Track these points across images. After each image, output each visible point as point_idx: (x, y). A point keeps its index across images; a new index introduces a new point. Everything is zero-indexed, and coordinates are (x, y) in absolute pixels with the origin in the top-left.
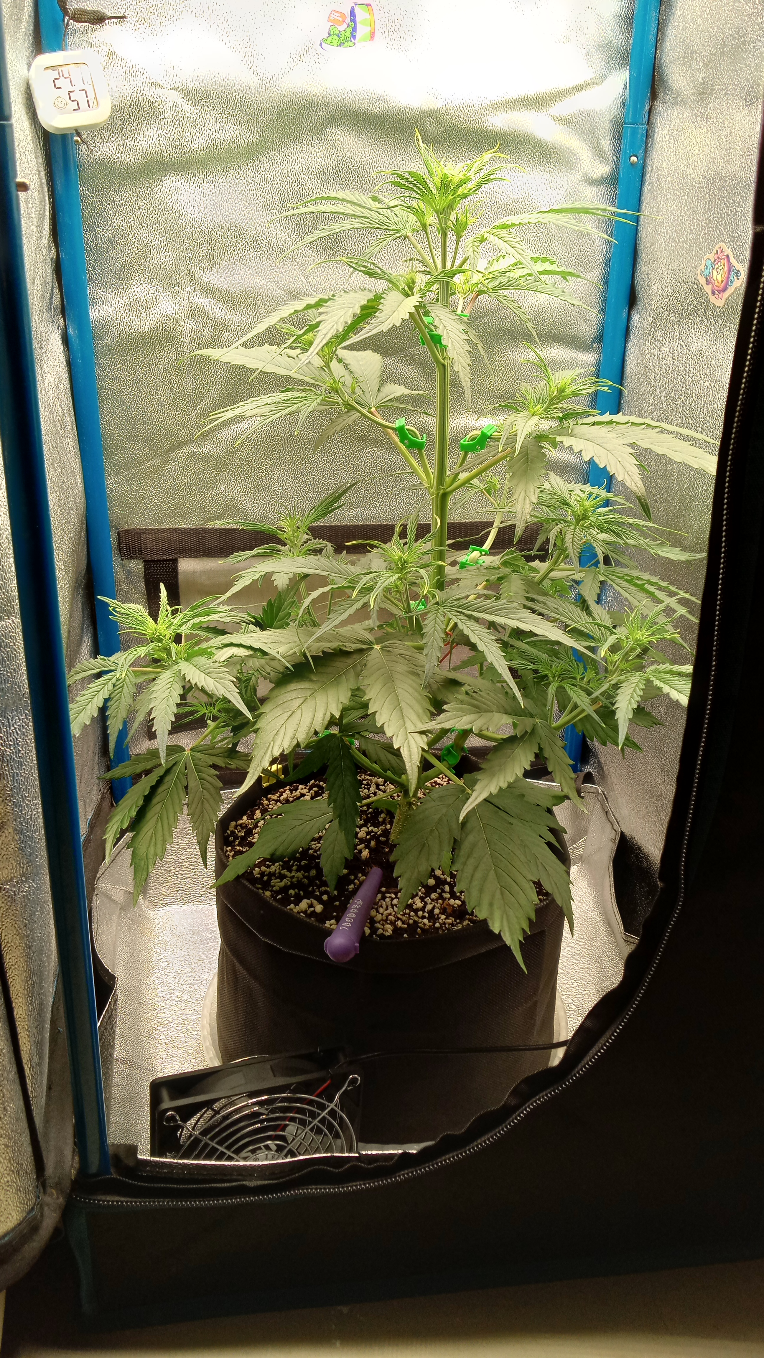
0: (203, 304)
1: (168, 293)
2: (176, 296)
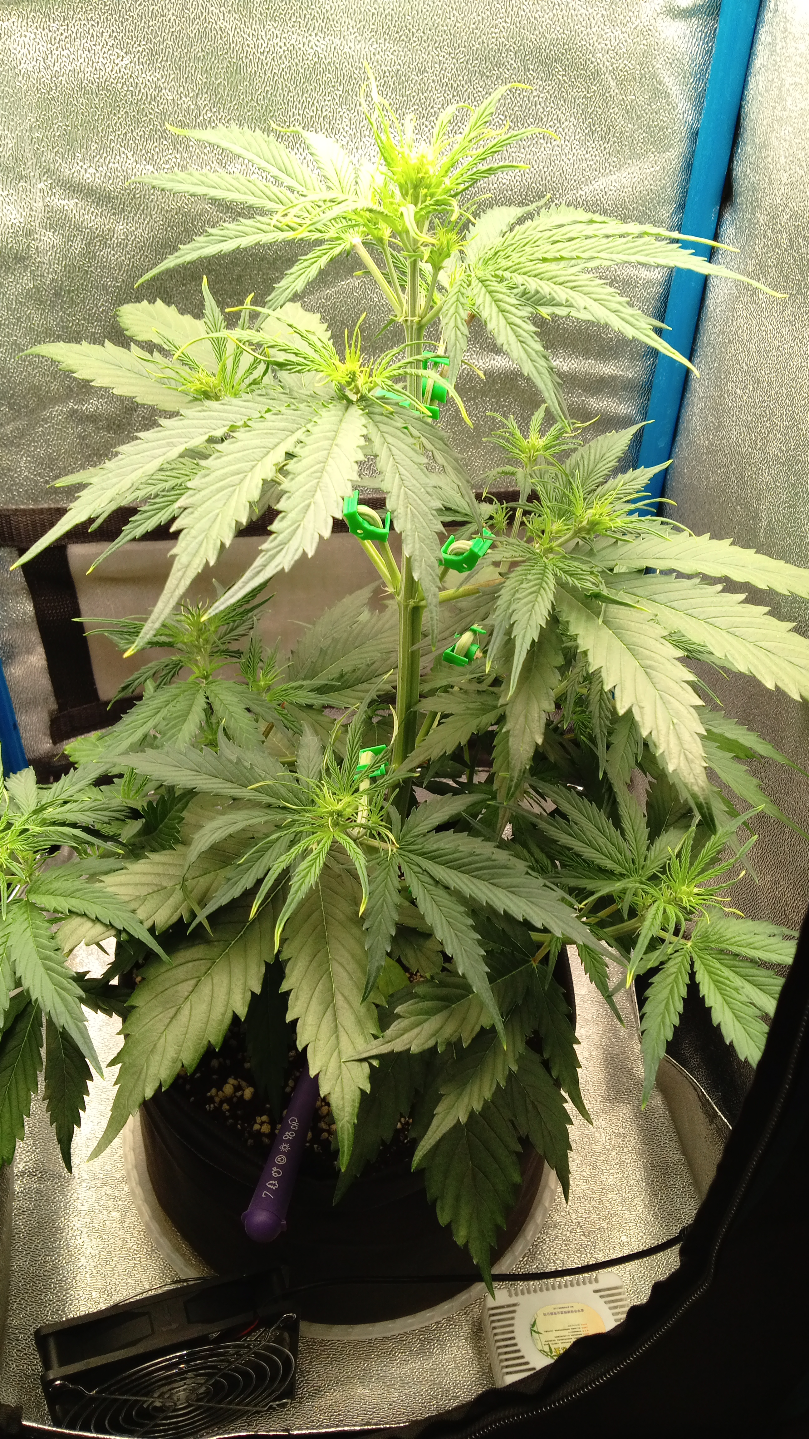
0: (66, 208)
1: (11, 191)
2: (24, 196)
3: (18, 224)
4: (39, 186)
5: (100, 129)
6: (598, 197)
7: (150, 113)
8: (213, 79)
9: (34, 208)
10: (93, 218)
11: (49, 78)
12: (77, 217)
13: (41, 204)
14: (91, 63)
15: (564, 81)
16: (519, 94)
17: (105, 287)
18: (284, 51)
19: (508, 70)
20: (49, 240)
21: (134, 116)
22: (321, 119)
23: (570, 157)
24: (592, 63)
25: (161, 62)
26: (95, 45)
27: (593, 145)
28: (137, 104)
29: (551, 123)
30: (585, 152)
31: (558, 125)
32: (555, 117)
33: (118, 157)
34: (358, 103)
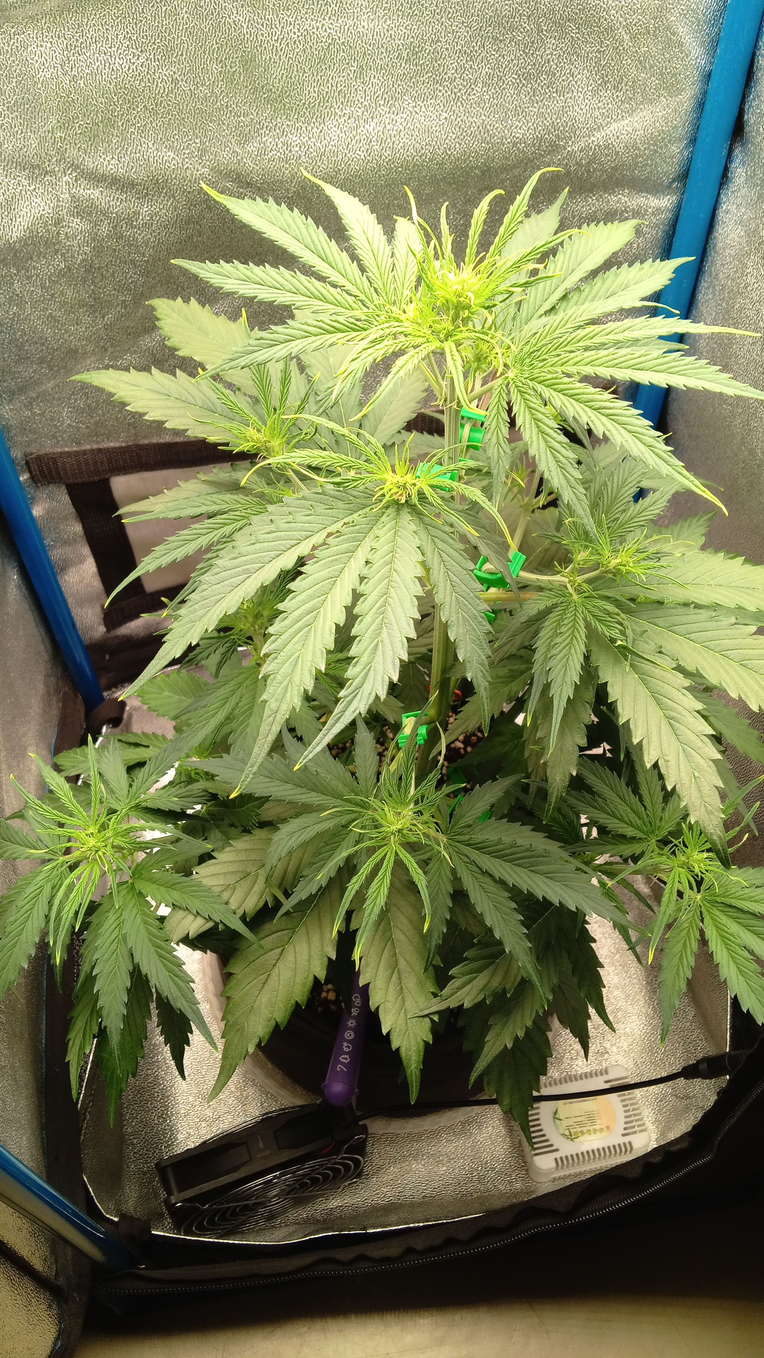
0: (92, 196)
1: (38, 186)
2: (50, 189)
3: (47, 215)
4: (64, 179)
5: (120, 124)
6: (610, 142)
7: (169, 105)
8: (228, 67)
9: (61, 199)
10: (119, 203)
11: (68, 82)
12: (103, 205)
13: (67, 195)
14: (107, 65)
15: (577, 37)
16: (532, 54)
17: (133, 262)
18: (298, 36)
19: (521, 33)
20: (77, 226)
21: (153, 109)
22: (336, 94)
23: (583, 107)
24: (605, 20)
25: (176, 57)
26: (110, 48)
27: (606, 94)
28: (155, 98)
29: (564, 77)
30: (597, 101)
31: (571, 78)
32: (568, 71)
33: (139, 147)
34: (372, 76)
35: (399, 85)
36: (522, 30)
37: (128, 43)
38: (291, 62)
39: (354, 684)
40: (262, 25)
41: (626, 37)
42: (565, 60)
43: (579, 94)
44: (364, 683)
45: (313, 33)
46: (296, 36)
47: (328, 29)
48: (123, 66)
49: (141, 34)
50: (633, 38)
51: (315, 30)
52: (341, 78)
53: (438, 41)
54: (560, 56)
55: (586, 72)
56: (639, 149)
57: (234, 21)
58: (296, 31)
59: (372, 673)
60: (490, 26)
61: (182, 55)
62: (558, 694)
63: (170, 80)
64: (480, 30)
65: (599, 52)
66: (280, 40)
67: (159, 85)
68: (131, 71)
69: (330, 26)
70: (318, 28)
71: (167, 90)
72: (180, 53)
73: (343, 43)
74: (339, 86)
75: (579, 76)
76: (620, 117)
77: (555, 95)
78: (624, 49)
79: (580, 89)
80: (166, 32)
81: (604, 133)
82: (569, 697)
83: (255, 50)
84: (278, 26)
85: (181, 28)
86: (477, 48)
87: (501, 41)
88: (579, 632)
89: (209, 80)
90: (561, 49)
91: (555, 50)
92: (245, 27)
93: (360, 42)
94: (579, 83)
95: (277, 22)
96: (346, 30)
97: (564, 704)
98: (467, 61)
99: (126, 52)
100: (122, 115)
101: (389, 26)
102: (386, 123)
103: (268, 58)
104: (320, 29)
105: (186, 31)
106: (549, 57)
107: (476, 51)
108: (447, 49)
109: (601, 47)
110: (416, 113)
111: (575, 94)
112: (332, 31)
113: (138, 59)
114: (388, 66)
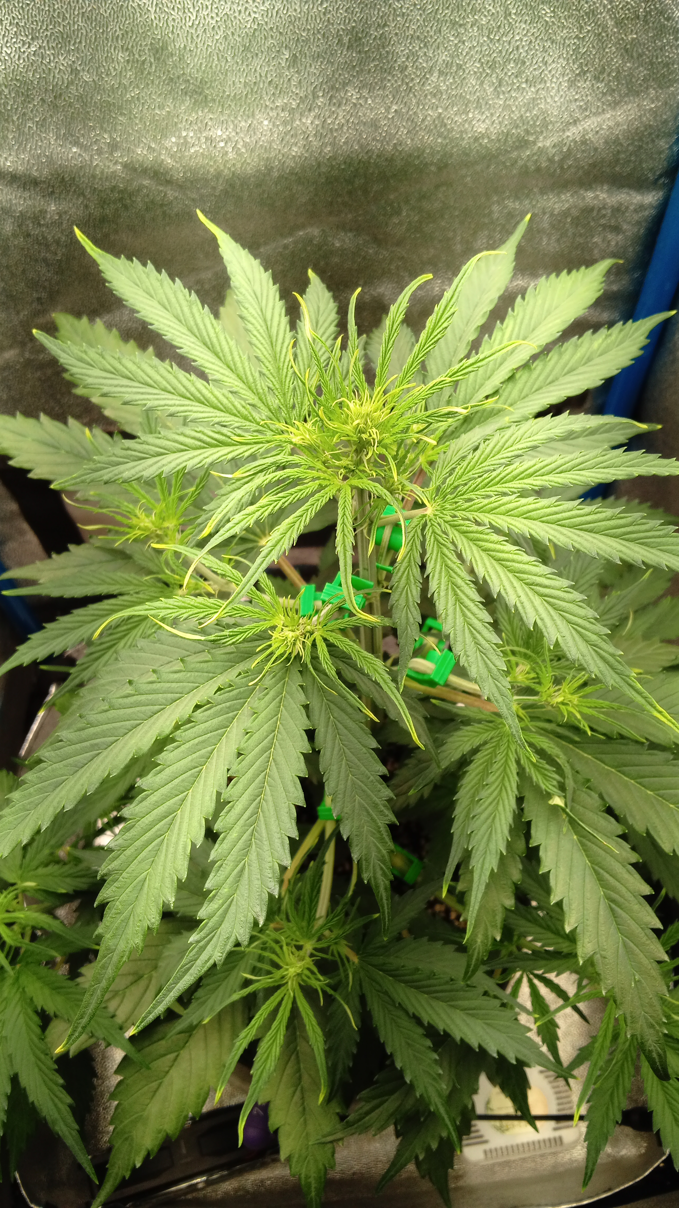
6: (587, 137)
10: (22, 201)
12: (4, 203)
15: (552, 22)
16: (498, 40)
17: (44, 260)
18: (217, 22)
19: (485, 16)
21: (51, 102)
23: (557, 99)
25: (74, 45)
27: (585, 85)
29: (536, 66)
30: (574, 93)
31: (544, 67)
32: (541, 59)
34: (308, 65)
35: (340, 75)
36: (486, 13)
37: (15, 29)
38: (209, 50)
39: (210, 924)
40: (173, 9)
41: (610, 23)
42: (537, 47)
43: (553, 85)
44: (222, 921)
45: (235, 17)
46: (214, 22)
47: (252, 14)
48: (12, 55)
49: (30, 19)
50: (619, 23)
51: (237, 14)
52: (271, 68)
53: (385, 25)
54: (531, 42)
55: (561, 60)
56: (621, 145)
57: (139, 5)
58: (214, 15)
59: (233, 909)
60: (448, 8)
61: (80, 42)
62: (479, 866)
63: (70, 70)
64: (436, 13)
65: (577, 37)
66: (195, 27)
67: (57, 76)
68: (21, 61)
69: (255, 10)
70: (240, 12)
71: (66, 81)
72: (78, 40)
73: (271, 29)
74: (269, 76)
75: (554, 65)
76: (600, 110)
77: (524, 86)
78: (607, 35)
79: (555, 80)
80: (59, 17)
81: (581, 128)
82: (492, 870)
83: (166, 38)
84: (191, 10)
85: (76, 13)
86: (432, 33)
87: (461, 26)
88: (509, 781)
89: (115, 69)
90: (533, 34)
91: (525, 35)
92: (153, 11)
93: (291, 27)
94: (553, 72)
95: (190, 6)
96: (275, 14)
97: (485, 878)
98: (420, 48)
99: (14, 40)
100: (16, 109)
101: (326, 8)
102: (327, 116)
103: (182, 46)
104: (242, 14)
105: (83, 16)
106: (518, 43)
107: (431, 37)
108: (396, 34)
109: (581, 33)
110: (361, 105)
111: (548, 85)
112: (257, 16)
113: (29, 47)
114: (326, 53)
